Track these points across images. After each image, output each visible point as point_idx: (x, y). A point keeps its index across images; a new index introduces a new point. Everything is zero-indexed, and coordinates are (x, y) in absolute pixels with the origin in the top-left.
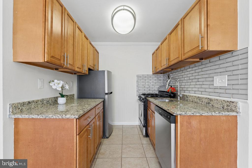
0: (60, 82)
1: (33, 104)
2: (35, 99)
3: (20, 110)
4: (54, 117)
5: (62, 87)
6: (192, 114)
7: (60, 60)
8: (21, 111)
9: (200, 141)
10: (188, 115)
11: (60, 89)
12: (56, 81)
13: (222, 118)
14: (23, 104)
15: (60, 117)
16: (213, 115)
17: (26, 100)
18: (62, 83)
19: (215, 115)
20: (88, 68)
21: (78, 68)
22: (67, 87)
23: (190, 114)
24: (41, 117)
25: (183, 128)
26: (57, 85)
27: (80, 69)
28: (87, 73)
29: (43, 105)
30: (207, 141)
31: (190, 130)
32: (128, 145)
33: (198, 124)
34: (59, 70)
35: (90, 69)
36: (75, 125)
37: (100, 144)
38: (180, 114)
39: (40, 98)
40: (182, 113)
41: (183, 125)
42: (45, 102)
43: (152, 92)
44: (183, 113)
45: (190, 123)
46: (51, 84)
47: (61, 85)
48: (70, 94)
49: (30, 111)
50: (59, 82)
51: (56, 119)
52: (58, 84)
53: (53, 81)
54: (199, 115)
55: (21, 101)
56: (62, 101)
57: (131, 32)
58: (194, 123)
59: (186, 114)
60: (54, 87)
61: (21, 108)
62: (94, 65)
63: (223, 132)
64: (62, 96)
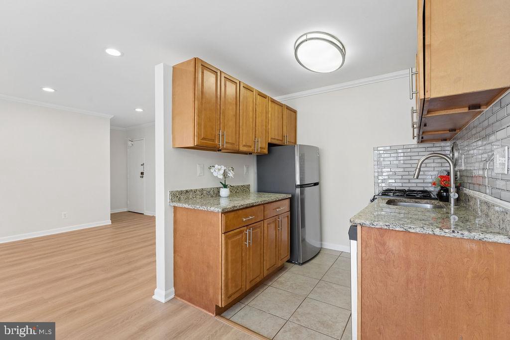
0: (221, 167)
1: (191, 193)
2: (193, 188)
3: (178, 198)
4: (201, 208)
5: (225, 174)
6: (386, 227)
7: (213, 140)
8: (179, 200)
9: (407, 283)
10: (377, 227)
11: (221, 177)
12: (216, 166)
13: (468, 246)
14: (181, 192)
15: (206, 209)
16: (436, 233)
17: (184, 189)
18: (223, 168)
19: (442, 235)
20: (269, 143)
21: (244, 146)
22: (231, 174)
23: (381, 226)
24: (191, 207)
25: (368, 249)
26: (218, 172)
27: (250, 147)
28: (266, 151)
29: (202, 196)
30: (425, 287)
31: (383, 257)
32: (331, 284)
33: (402, 249)
34: (222, 151)
35: (271, 145)
36: (220, 220)
37: (281, 269)
38: (360, 224)
39: (199, 187)
40: (364, 222)
41: (369, 245)
42: (205, 192)
43: (417, 186)
44: (368, 223)
45: (384, 244)
46: (212, 171)
47: (222, 172)
48: (242, 184)
49: (187, 200)
50: (219, 167)
51: (202, 210)
52: (219, 170)
53: (213, 166)
54: (402, 229)
55: (179, 190)
56: (224, 192)
57: (340, 67)
58: (393, 244)
59: (373, 225)
60: (215, 174)
61: (179, 197)
62: (283, 136)
63: (469, 276)
64: (225, 186)
